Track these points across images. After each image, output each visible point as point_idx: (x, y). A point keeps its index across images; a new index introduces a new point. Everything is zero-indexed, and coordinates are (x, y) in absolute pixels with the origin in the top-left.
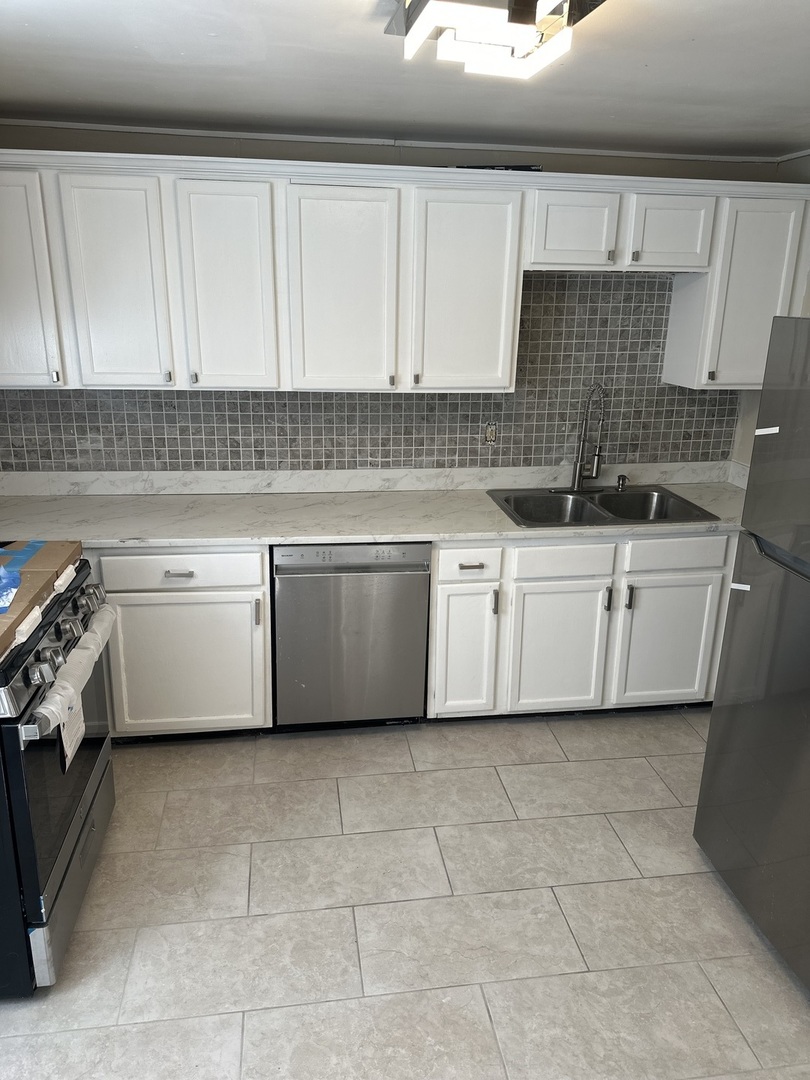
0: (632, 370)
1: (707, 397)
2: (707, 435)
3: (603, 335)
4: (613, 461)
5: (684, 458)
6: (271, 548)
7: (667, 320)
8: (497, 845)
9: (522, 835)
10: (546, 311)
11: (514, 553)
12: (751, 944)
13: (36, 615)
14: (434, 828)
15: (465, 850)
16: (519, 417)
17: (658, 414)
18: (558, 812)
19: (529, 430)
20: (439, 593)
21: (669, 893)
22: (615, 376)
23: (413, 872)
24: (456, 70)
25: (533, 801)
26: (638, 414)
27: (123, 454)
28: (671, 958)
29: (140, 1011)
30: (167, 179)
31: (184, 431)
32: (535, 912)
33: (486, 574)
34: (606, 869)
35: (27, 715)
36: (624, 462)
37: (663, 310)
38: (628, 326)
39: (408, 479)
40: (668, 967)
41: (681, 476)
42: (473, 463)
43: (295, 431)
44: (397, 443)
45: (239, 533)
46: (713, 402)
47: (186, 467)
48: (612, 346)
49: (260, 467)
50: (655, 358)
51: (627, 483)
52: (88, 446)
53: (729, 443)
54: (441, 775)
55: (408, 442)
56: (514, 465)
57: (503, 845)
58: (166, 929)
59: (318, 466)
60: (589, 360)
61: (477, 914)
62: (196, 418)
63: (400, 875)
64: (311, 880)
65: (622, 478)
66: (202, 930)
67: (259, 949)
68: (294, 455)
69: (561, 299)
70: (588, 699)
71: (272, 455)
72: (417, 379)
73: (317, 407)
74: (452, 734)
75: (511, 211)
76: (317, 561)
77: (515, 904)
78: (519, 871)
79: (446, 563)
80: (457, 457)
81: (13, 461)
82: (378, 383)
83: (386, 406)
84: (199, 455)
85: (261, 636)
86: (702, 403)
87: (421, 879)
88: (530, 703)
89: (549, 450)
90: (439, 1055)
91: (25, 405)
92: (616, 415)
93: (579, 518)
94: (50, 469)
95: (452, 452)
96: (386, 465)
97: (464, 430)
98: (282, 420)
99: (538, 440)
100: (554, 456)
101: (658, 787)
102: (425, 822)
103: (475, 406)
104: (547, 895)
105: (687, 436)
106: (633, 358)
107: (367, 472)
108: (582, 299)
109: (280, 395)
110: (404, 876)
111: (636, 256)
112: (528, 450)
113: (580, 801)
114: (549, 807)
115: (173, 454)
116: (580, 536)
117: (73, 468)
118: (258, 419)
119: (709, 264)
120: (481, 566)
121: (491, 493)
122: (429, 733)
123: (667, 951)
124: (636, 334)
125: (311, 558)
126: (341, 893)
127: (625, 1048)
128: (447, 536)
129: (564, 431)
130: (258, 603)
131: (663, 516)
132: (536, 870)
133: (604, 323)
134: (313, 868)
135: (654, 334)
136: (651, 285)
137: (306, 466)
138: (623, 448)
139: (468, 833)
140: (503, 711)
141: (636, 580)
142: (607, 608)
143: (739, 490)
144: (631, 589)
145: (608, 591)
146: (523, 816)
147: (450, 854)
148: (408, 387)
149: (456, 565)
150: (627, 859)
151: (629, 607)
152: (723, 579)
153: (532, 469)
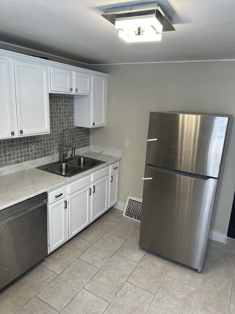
0: (68, 123)
1: (84, 129)
3: (60, 113)
5: (81, 147)
7: (74, 108)
8: (103, 280)
9: (105, 273)
11: (68, 187)
14: (83, 288)
15: (98, 288)
16: (41, 141)
17: (75, 135)
18: (106, 260)
19: (44, 145)
21: (146, 263)
22: (64, 125)
23: (93, 306)
25: (97, 261)
28: (162, 278)
32: (131, 291)
33: (63, 196)
34: (131, 267)
37: (73, 105)
38: (65, 110)
40: (164, 281)
41: (81, 152)
42: (29, 159)
46: (85, 131)
48: (63, 116)
50: (73, 119)
53: (89, 141)
54: (67, 270)
55: (6, 156)
56: (41, 157)
57: (105, 279)
60: (57, 121)
61: (121, 303)
63: (91, 310)
72: (22, 132)
74: (56, 256)
75: (45, 73)
77: (125, 292)
78: (116, 283)
79: (51, 197)
80: (23, 158)
86: (83, 131)
87: (97, 306)
89: (50, 150)
92: (66, 137)
95: (21, 156)
97: (24, 148)
99: (47, 148)
100: (52, 152)
101: (117, 239)
102: (79, 288)
105: (81, 141)
106: (68, 119)
110: (92, 309)
111: (76, 90)
112: (45, 151)
113: (107, 253)
114: (103, 260)
116: (83, 175)
119: (90, 93)
120: (61, 194)
122: (49, 260)
123: (160, 277)
124: (68, 112)
128: (51, 188)
129: (54, 144)
132: (118, 280)
133: (60, 109)
135: (71, 112)
139: (93, 283)
140: (67, 240)
141: (94, 184)
142: (90, 194)
143: (96, 153)
144: (94, 187)
145: (90, 189)
146: (100, 267)
147: (96, 292)
148: (17, 135)
149: (54, 197)
150: (131, 261)
151: (94, 192)
152: (109, 177)
153: (47, 157)
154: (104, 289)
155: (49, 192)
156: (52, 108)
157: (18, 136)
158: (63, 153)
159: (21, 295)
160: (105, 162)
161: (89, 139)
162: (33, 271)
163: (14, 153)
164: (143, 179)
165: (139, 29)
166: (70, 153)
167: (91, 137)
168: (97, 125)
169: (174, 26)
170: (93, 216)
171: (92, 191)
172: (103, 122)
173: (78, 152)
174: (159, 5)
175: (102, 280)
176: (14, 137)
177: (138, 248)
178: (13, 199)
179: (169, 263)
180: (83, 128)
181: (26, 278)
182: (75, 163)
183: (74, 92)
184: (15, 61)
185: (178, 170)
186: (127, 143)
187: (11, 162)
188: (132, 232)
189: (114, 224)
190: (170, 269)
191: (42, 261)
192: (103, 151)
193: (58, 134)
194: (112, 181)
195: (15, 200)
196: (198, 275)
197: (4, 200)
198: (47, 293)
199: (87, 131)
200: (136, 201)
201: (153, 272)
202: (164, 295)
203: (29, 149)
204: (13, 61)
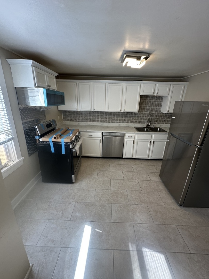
2: (167, 120)
3: (152, 105)
4: (153, 123)
5: (164, 124)
6: (103, 132)
7: (162, 103)
10: (144, 101)
11: (137, 135)
12: (166, 191)
13: (75, 137)
16: (139, 116)
17: (160, 117)
19: (140, 118)
20: (125, 140)
21: (154, 183)
22: (154, 111)
23: (119, 176)
24: (130, 67)
25: (136, 170)
26: (157, 117)
27: (85, 120)
28: (154, 191)
29: (83, 187)
30: (92, 83)
31: (92, 117)
33: (132, 138)
34: (146, 179)
35: (73, 148)
36: (154, 124)
39: (122, 125)
41: (163, 126)
43: (107, 117)
44: (121, 119)
45: (99, 130)
46: (169, 115)
47: (92, 122)
48: (153, 107)
49: (102, 122)
50: (160, 108)
51: (155, 127)
52: (80, 118)
55: (123, 119)
56: (138, 123)
57: (132, 174)
58: (87, 179)
59: (110, 122)
60: (150, 108)
61: (127, 182)
62: (94, 115)
63: (117, 176)
64: (105, 175)
65: (154, 126)
66: (91, 179)
67: (98, 182)
68: (107, 121)
69: (146, 100)
70: (146, 157)
71: (103, 120)
72: (124, 110)
73: (110, 114)
74: (126, 160)
75: (139, 87)
76: (109, 135)
77: (132, 182)
78: (134, 178)
79: (127, 136)
80: (129, 122)
81: (71, 120)
82: (119, 111)
83: (120, 114)
84: (94, 120)
85: (101, 144)
86: (167, 115)
88: (137, 157)
89: (143, 121)
90: (120, 197)
91: (73, 113)
92: (153, 117)
93: (147, 131)
94: (76, 121)
95: (129, 121)
96: (119, 122)
97: (131, 118)
98: (105, 116)
101: (155, 170)
103: (133, 115)
104: (137, 181)
107: (117, 123)
108: (149, 100)
109: (105, 112)
111: (157, 93)
113: (143, 170)
115: (91, 120)
116: (146, 133)
117: (78, 121)
118: (102, 115)
119: (169, 94)
120: (132, 137)
121: (134, 127)
122: (123, 160)
125: (108, 134)
126: (109, 178)
127: (145, 200)
128: (127, 132)
130: (100, 140)
131: (160, 131)
132: (136, 178)
133: (152, 103)
134: (106, 174)
135: (160, 105)
136: (160, 98)
137: (108, 122)
138: (154, 122)
141: (154, 140)
142: (150, 144)
150: (149, 178)
151: (153, 144)
154: (128, 176)
163: (126, 119)
170: (151, 156)
187: (124, 122)
201: (153, 187)
202: (145, 194)
203: (133, 119)
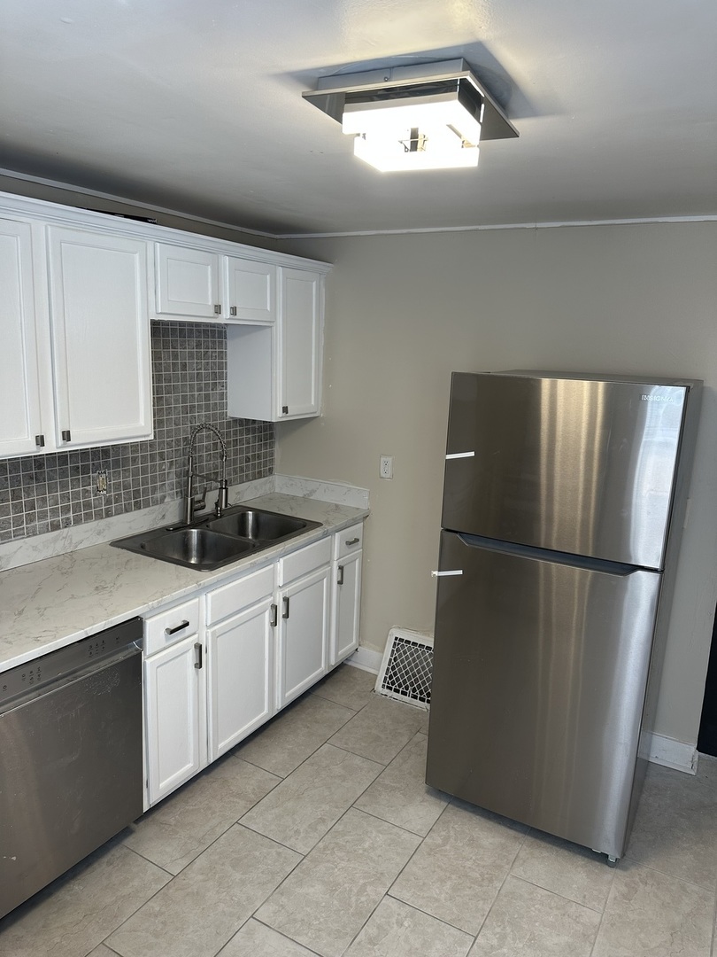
0: (207, 407)
3: (184, 377)
7: (226, 363)
9: (322, 868)
11: (206, 601)
14: (252, 917)
15: (299, 917)
16: (126, 461)
17: (228, 444)
19: (135, 473)
20: (148, 668)
21: (448, 838)
28: (497, 885)
32: (400, 924)
33: (190, 630)
37: (222, 355)
38: (201, 369)
42: (88, 517)
44: (5, 511)
48: (192, 388)
50: (222, 396)
53: (272, 461)
54: (200, 863)
55: (18, 508)
56: (127, 511)
57: (319, 887)
65: (218, 504)
70: (264, 715)
72: (68, 436)
75: (138, 261)
77: (382, 930)
79: (154, 632)
80: (71, 515)
89: (154, 490)
99: (145, 482)
100: (158, 495)
101: (357, 761)
103: (84, 456)
104: (391, 903)
111: (233, 313)
112: (136, 493)
113: (326, 807)
114: (313, 827)
120: (186, 624)
121: (116, 545)
124: (207, 376)
128: (154, 604)
129: (164, 470)
135: (218, 376)
139: (284, 900)
140: (204, 765)
141: (287, 591)
142: (275, 624)
143: (294, 498)
144: (286, 600)
145: (275, 608)
146: (304, 850)
147: (293, 931)
148: (53, 446)
149: (163, 632)
150: (402, 832)
151: (286, 616)
152: (331, 570)
153: (143, 511)
154: (316, 918)
155: (148, 616)
156: (160, 364)
157: (57, 448)
158: (192, 499)
159: (57, 940)
160: (318, 525)
161: (272, 454)
162: (96, 865)
163: (44, 500)
164: (436, 573)
165: (414, 135)
166: (212, 497)
167: (278, 450)
168: (296, 412)
169: (516, 124)
170: (284, 690)
171: (281, 612)
172: (313, 403)
173: (238, 493)
174: (468, 66)
175: (311, 890)
176: (44, 451)
177: (424, 791)
178: (37, 639)
179: (520, 835)
180: (254, 421)
181: (76, 888)
182: (228, 526)
183: (225, 317)
184: (49, 228)
185: (542, 547)
186: (386, 467)
187: (35, 527)
188: (405, 740)
189: (349, 715)
190: (522, 855)
191: (126, 832)
192: (313, 492)
193: (178, 440)
194: (340, 583)
195: (45, 643)
196: (609, 874)
197: (10, 643)
198: (139, 934)
199: (264, 432)
200: (414, 644)
201: (468, 864)
202: (503, 938)
203: (90, 488)
204: (46, 227)
